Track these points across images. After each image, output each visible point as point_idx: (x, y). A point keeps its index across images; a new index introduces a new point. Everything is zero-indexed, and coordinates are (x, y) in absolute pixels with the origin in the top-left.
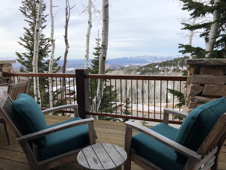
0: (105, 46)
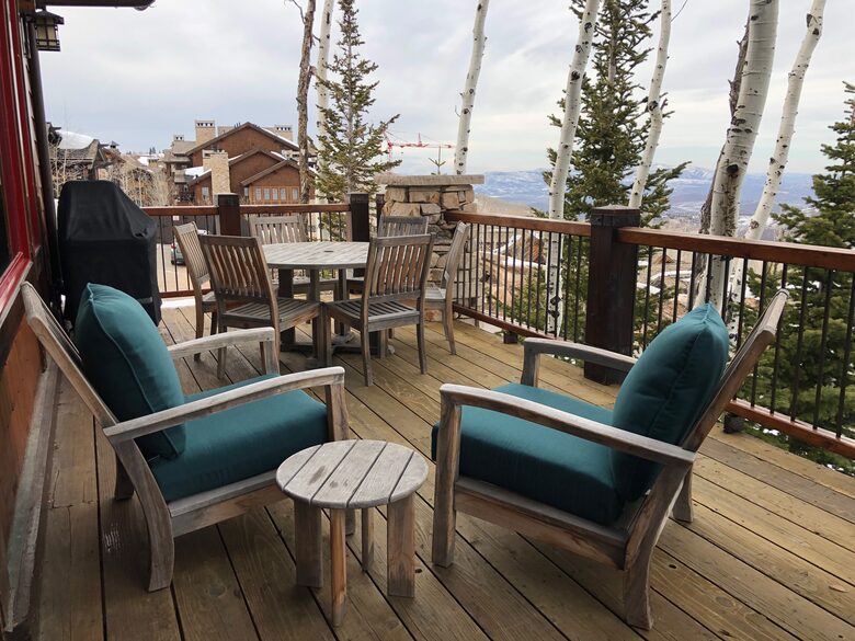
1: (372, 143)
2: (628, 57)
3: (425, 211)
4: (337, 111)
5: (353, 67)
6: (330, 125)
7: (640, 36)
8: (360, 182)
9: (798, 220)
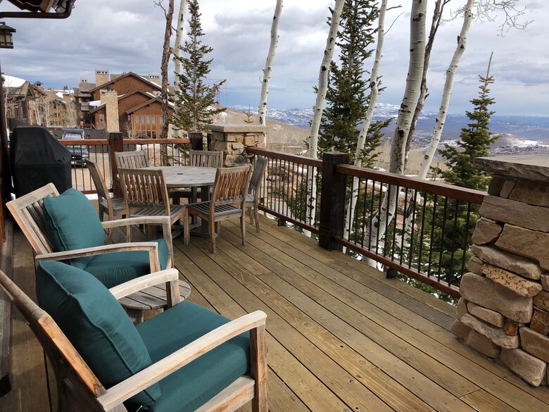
0: (406, 106)
1: (208, 97)
2: (361, 54)
3: (234, 147)
4: (187, 76)
5: (197, 49)
6: (182, 85)
7: (368, 42)
8: (200, 120)
9: (453, 154)
